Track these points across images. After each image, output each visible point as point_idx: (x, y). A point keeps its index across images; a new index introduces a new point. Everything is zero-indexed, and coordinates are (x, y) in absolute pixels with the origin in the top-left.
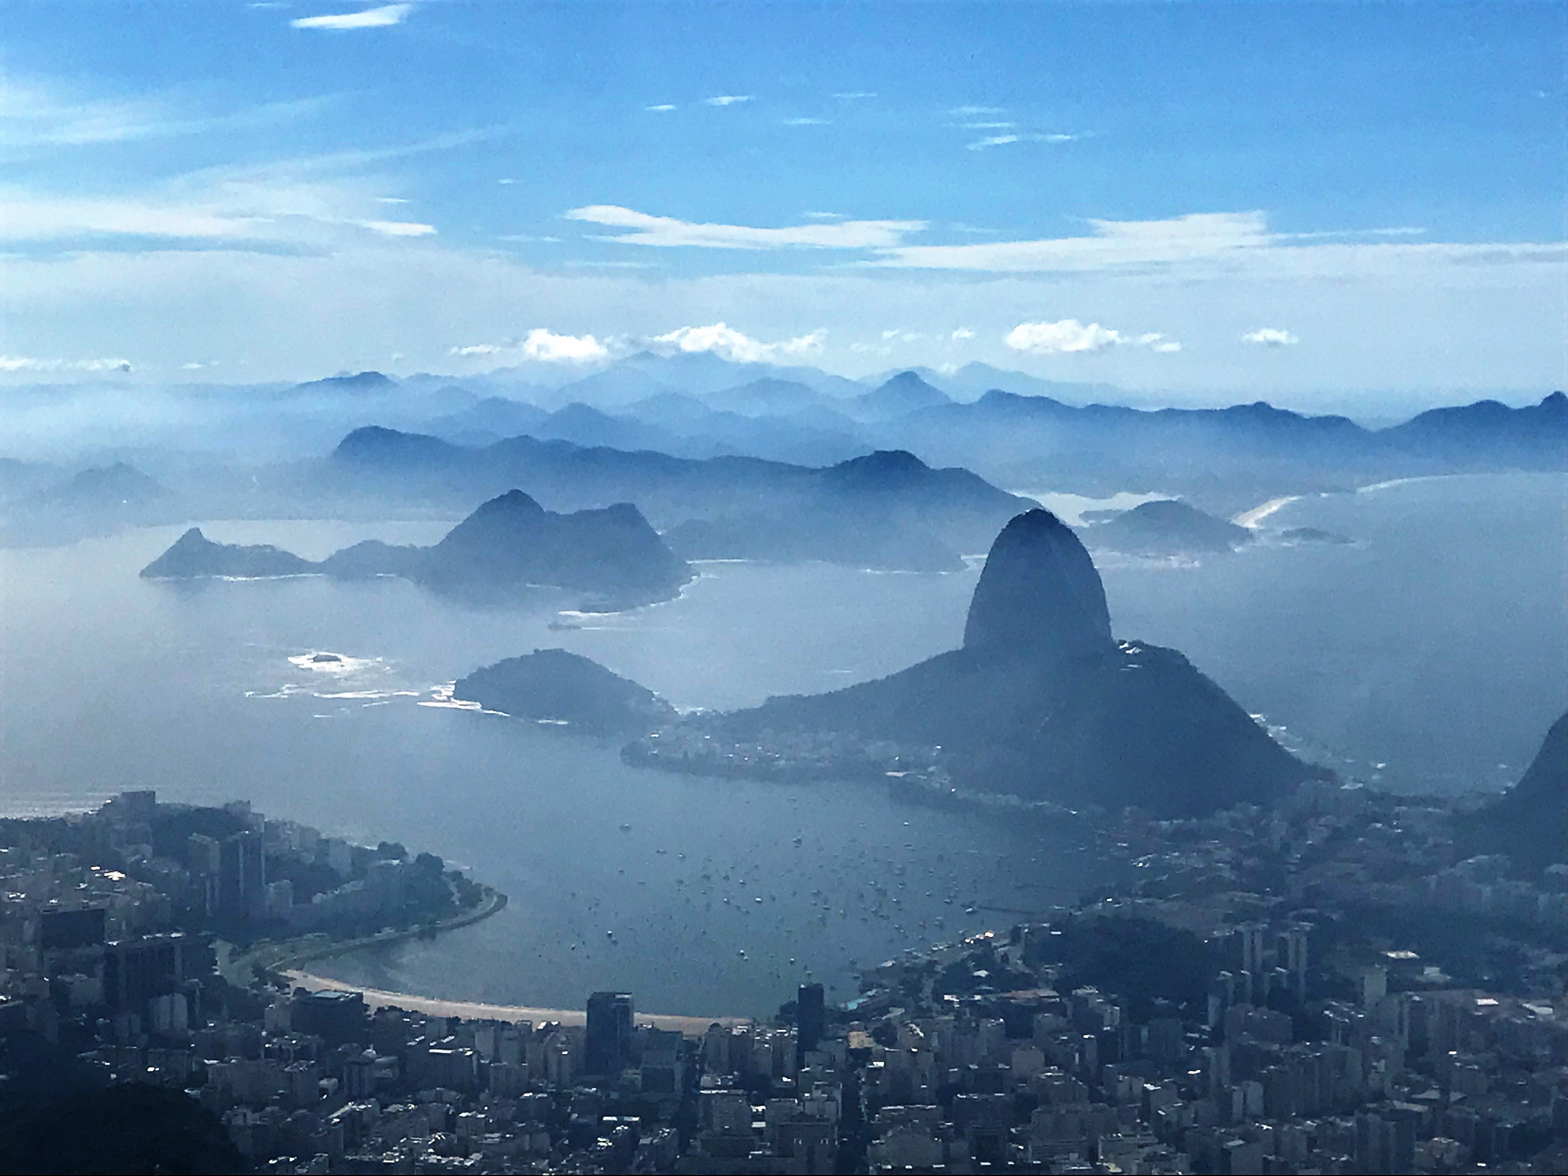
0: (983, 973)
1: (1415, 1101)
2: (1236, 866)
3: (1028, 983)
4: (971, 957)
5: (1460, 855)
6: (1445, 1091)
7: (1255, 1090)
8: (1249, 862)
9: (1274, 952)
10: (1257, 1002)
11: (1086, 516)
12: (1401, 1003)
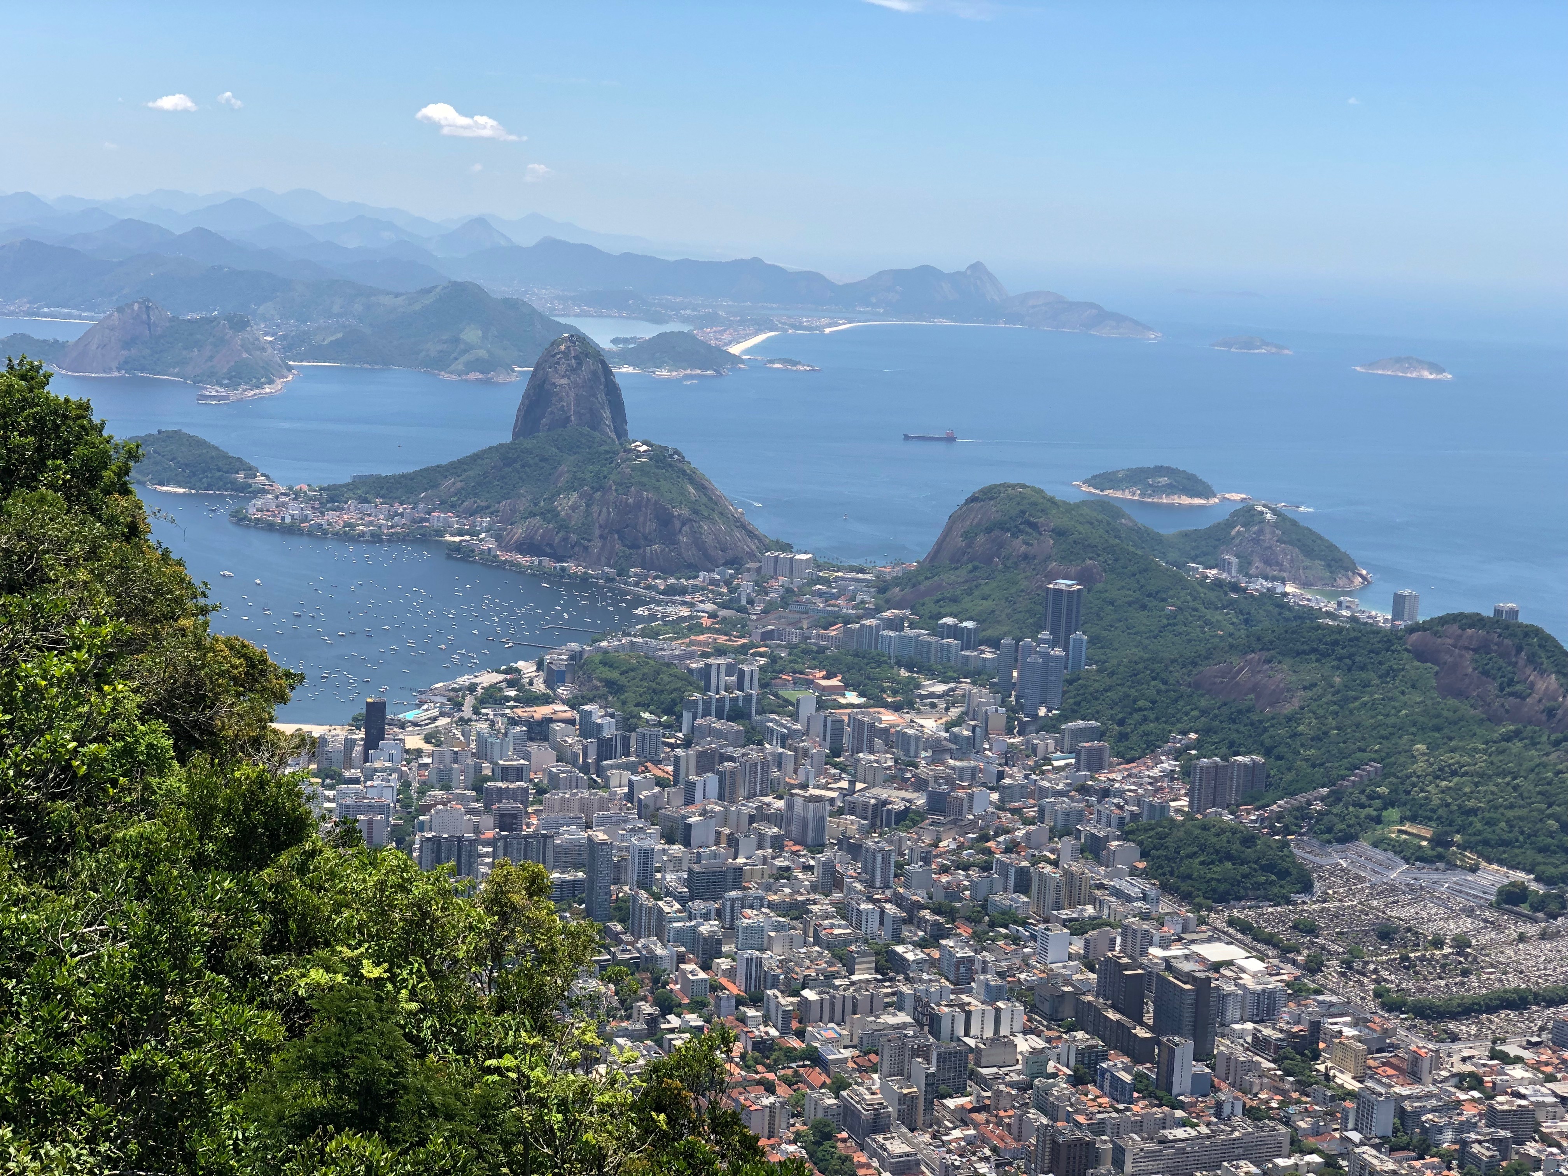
0: (512, 693)
1: (832, 789)
2: (712, 615)
3: (546, 700)
4: (505, 680)
5: (878, 610)
6: (852, 783)
7: (712, 779)
8: (723, 613)
9: (734, 679)
10: (719, 716)
11: (615, 341)
12: (826, 718)
